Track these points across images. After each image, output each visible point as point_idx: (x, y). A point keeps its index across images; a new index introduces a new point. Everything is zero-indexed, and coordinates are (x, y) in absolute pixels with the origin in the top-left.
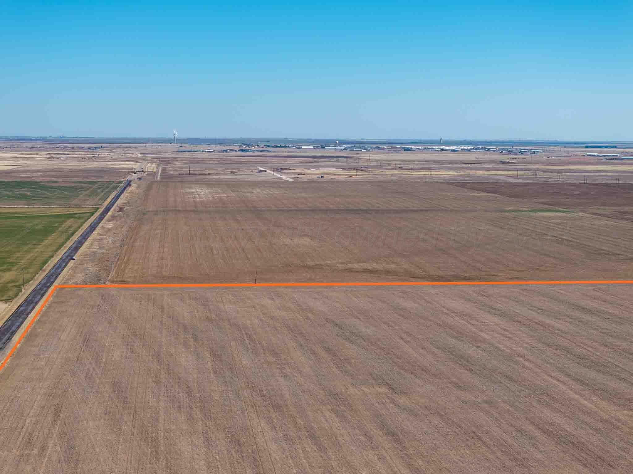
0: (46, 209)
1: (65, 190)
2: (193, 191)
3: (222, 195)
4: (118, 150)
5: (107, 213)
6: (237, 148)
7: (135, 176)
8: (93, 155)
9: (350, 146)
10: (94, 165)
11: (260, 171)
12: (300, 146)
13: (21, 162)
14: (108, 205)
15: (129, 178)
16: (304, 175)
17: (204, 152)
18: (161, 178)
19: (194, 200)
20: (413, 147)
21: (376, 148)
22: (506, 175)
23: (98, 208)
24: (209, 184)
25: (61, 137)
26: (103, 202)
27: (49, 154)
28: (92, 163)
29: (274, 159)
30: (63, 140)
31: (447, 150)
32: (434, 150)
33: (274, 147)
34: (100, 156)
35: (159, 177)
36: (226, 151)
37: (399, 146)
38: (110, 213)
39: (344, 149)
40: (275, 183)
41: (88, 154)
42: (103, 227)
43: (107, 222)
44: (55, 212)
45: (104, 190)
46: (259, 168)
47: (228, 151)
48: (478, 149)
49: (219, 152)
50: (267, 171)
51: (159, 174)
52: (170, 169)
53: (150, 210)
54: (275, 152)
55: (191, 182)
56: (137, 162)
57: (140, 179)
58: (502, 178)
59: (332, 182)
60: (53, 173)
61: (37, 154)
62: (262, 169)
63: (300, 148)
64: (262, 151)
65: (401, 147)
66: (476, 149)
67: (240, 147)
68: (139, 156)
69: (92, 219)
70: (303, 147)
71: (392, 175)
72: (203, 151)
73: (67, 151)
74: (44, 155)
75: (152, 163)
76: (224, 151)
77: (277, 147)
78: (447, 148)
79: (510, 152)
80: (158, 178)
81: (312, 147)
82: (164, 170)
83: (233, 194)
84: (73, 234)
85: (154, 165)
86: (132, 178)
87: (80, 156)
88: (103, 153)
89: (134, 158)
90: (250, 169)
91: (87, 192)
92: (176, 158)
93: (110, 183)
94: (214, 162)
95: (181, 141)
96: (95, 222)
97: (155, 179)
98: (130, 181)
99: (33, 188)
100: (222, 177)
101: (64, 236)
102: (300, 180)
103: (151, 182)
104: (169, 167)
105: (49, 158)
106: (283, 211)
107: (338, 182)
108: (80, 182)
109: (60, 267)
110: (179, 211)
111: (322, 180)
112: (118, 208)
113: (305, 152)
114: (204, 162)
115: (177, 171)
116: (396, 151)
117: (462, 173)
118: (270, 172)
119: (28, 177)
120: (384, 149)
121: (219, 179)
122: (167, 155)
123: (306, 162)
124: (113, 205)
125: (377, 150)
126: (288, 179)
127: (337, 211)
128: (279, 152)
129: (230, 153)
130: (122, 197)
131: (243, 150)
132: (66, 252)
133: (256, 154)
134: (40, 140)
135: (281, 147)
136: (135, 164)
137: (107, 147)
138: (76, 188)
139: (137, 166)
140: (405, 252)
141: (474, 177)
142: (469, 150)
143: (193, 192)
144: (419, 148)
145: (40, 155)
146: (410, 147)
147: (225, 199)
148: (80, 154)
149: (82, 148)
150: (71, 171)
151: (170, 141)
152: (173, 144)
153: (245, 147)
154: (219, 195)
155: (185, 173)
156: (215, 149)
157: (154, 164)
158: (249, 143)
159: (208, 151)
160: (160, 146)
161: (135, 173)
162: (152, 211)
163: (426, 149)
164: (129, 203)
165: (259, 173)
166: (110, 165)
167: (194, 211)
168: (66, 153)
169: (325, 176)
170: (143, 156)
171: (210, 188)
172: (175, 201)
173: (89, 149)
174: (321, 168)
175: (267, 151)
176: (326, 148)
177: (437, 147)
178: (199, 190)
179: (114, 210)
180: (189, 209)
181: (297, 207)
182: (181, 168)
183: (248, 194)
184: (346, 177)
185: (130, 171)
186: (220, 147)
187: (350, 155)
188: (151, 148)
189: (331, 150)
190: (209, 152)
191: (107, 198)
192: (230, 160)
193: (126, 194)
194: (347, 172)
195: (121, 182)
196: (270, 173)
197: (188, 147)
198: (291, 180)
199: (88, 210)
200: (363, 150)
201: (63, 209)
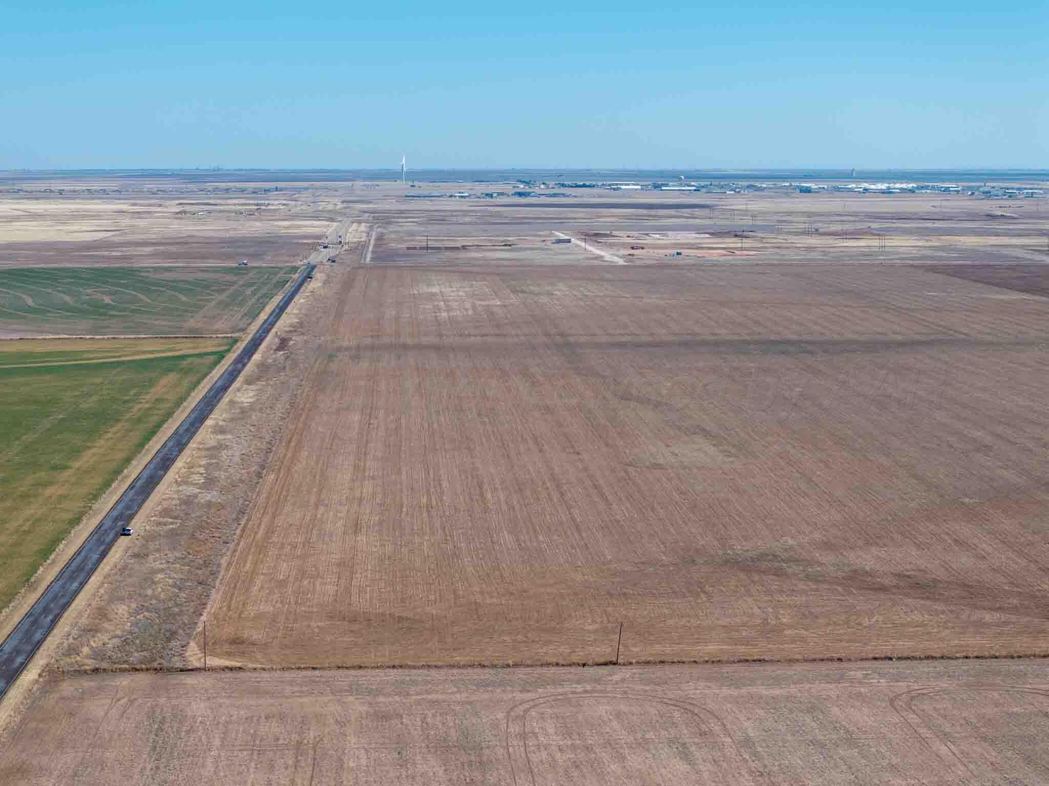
0: (130, 342)
1: (181, 291)
2: (435, 290)
3: (492, 302)
4: (304, 196)
5: (252, 354)
6: (509, 189)
7: (324, 255)
8: (257, 205)
9: (702, 184)
10: (255, 228)
11: (560, 241)
12: (617, 184)
13: (126, 222)
14: (258, 331)
15: (314, 258)
16: (643, 248)
17: (453, 198)
18: (372, 259)
19: (436, 316)
20: (813, 186)
21: (749, 187)
22: (1023, 247)
23: (236, 341)
24: (466, 272)
25: (214, 170)
26: (250, 324)
27: (181, 204)
28: (252, 223)
29: (580, 213)
30: (217, 175)
31: (875, 192)
32: (851, 190)
33: (572, 187)
34: (270, 207)
35: (369, 256)
36: (491, 196)
37: (787, 184)
38: (257, 357)
39: (695, 190)
40: (592, 268)
41: (249, 204)
42: (232, 403)
43: (245, 386)
44: (144, 352)
45: (258, 289)
46: (557, 233)
47: (495, 195)
48: (927, 187)
49: (479, 198)
50: (573, 240)
51: (371, 248)
52: (393, 236)
53: (345, 344)
54: (575, 197)
55: (428, 268)
56: (332, 220)
57: (333, 261)
58: (1020, 253)
59: (700, 266)
60: (173, 249)
61: (160, 206)
62: (563, 237)
63: (618, 189)
64: (555, 195)
65: (791, 185)
66: (922, 188)
67: (514, 187)
68: (340, 206)
69: (217, 372)
70: (623, 187)
71: (809, 249)
72: (451, 196)
73: (214, 198)
74: (171, 206)
75: (360, 222)
76: (487, 195)
77: (577, 186)
78: (873, 187)
79: (988, 195)
80: (368, 260)
81: (639, 187)
82: (380, 238)
83: (514, 300)
84: (153, 432)
85: (363, 227)
86: (319, 259)
87: (233, 207)
88: (276, 203)
89: (329, 211)
90: (540, 236)
91: (223, 297)
92: (401, 212)
93: (274, 271)
94: (474, 219)
95: (414, 176)
96: (218, 385)
97: (362, 262)
98: (313, 267)
99: (121, 285)
100: (489, 255)
101: (135, 436)
102: (638, 263)
103: (354, 268)
104: (391, 232)
105: (178, 213)
106: (622, 345)
107: (715, 265)
108: (215, 270)
109: (83, 569)
110: (405, 347)
111: (679, 261)
112: (277, 340)
113: (630, 197)
114: (454, 219)
115: (402, 240)
116: (786, 193)
117: (935, 243)
118: (579, 242)
119: (124, 258)
120: (761, 189)
121: (484, 259)
122: (385, 206)
123: (639, 217)
124: (268, 331)
125: (752, 193)
126: (616, 259)
127: (739, 347)
128: (582, 196)
129: (498, 200)
130: (288, 310)
131: (520, 194)
132: (117, 503)
133: (544, 200)
134: (178, 175)
135: (584, 186)
136: (328, 225)
137: (286, 189)
138: (206, 286)
139: (330, 229)
140: (966, 495)
141: (966, 250)
142: (912, 191)
143: (434, 294)
144: (824, 188)
145: (166, 207)
146: (808, 185)
147: (500, 312)
148: (235, 205)
149: (243, 191)
150: (208, 242)
151: (393, 176)
152: (398, 182)
153: (522, 186)
154: (487, 303)
155: (418, 245)
156: (472, 192)
157: (363, 224)
158: (528, 179)
159: (459, 196)
160: (378, 186)
161: (325, 247)
162: (348, 349)
163: (838, 189)
164: (301, 324)
165: (557, 245)
166: (283, 227)
167: (437, 348)
168: (212, 201)
169: (685, 252)
170: (345, 208)
171: (466, 284)
172: (397, 319)
173: (254, 192)
174: (670, 233)
175: (563, 194)
176: (663, 188)
177: (854, 186)
178: (447, 290)
179: (269, 348)
180: (425, 340)
181: (652, 334)
182: (412, 234)
183: (544, 299)
184: (724, 252)
185: (316, 243)
186: (481, 188)
187: (708, 202)
188: (362, 190)
189: (672, 194)
190: (462, 197)
191: (259, 313)
192: (499, 215)
193: (299, 300)
194: (719, 240)
195: (294, 269)
196: (577, 246)
197: (425, 188)
198: (621, 262)
199: (213, 346)
200: (728, 192)
201: (161, 344)
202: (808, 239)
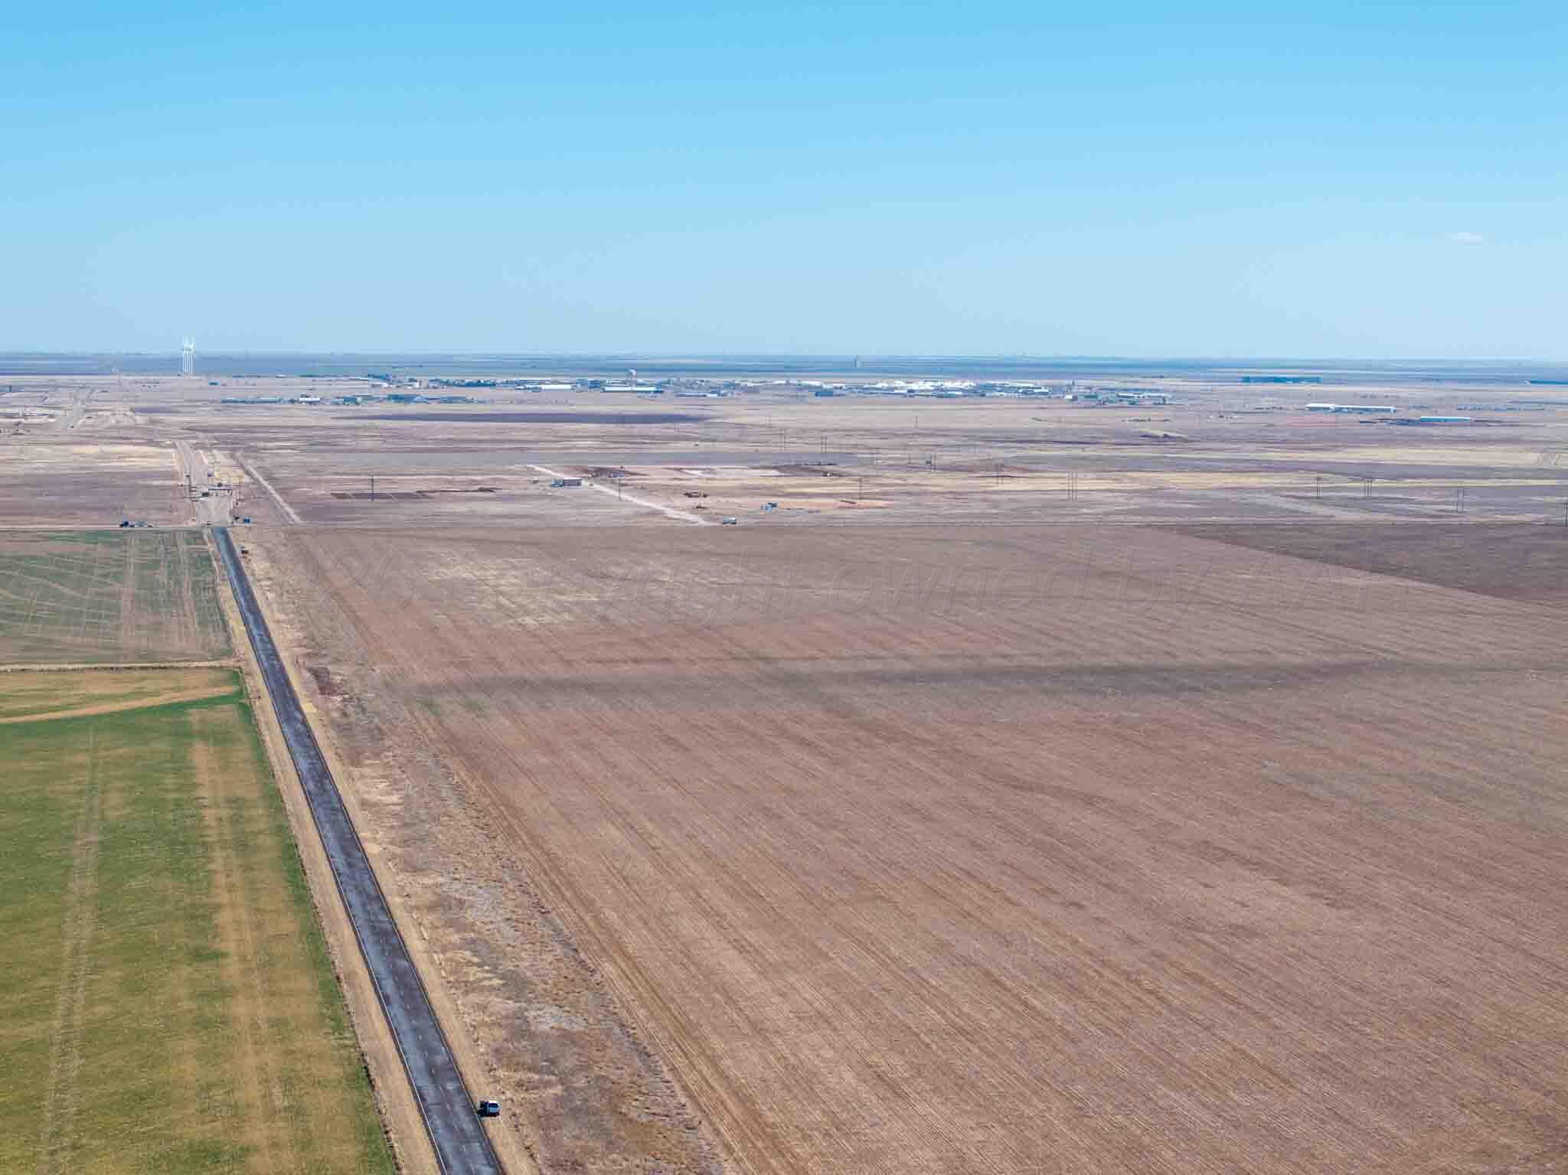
1: (48, 577)
2: (463, 573)
3: (581, 597)
4: (62, 400)
6: (369, 389)
7: (217, 509)
8: (8, 416)
9: (654, 380)
11: (564, 483)
12: (528, 382)
14: (257, 656)
15: (206, 515)
16: (704, 495)
17: (301, 406)
18: (302, 517)
19: (520, 624)
21: (730, 386)
23: (239, 674)
24: (477, 541)
26: (229, 641)
28: (33, 450)
33: (461, 385)
34: (33, 420)
36: (353, 400)
37: (781, 382)
38: (308, 707)
39: (656, 392)
42: (364, 804)
43: (351, 769)
46: (539, 469)
47: (358, 399)
48: (993, 387)
49: (339, 404)
50: (578, 480)
51: (277, 496)
52: (286, 473)
53: (425, 679)
56: (155, 443)
57: (245, 520)
62: (557, 475)
63: (539, 390)
64: (453, 400)
66: (987, 387)
67: (374, 386)
68: (137, 418)
70: (544, 387)
72: (293, 402)
75: (205, 448)
76: (347, 400)
77: (470, 385)
78: (915, 387)
80: (296, 517)
81: (567, 387)
82: (270, 478)
83: (609, 591)
85: (221, 458)
86: (216, 516)
88: (33, 413)
89: (133, 428)
90: (516, 473)
91: (130, 588)
92: (248, 430)
93: (165, 538)
94: (377, 443)
97: (291, 521)
98: (223, 532)
100: (476, 507)
103: (288, 533)
104: (276, 467)
111: (788, 518)
112: (306, 673)
113: (572, 403)
118: (594, 486)
120: (753, 390)
125: (744, 396)
126: (685, 515)
129: (374, 408)
131: (397, 399)
133: (444, 408)
138: (82, 567)
139: (173, 461)
143: (471, 582)
147: (613, 615)
153: (384, 385)
154: (574, 598)
155: (344, 490)
156: (319, 395)
157: (215, 452)
159: (306, 401)
161: (205, 495)
162: (440, 689)
163: (867, 391)
164: (314, 641)
165: (563, 490)
169: (777, 502)
171: (499, 562)
174: (712, 468)
175: (462, 398)
176: (606, 388)
178: (482, 574)
179: (307, 688)
184: (836, 502)
185: (180, 486)
186: (324, 388)
189: (630, 398)
190: (312, 403)
191: (223, 619)
193: (263, 593)
195: (196, 535)
198: (699, 520)
199: (207, 685)
200: (709, 395)
201: (117, 681)
202: (932, 478)
